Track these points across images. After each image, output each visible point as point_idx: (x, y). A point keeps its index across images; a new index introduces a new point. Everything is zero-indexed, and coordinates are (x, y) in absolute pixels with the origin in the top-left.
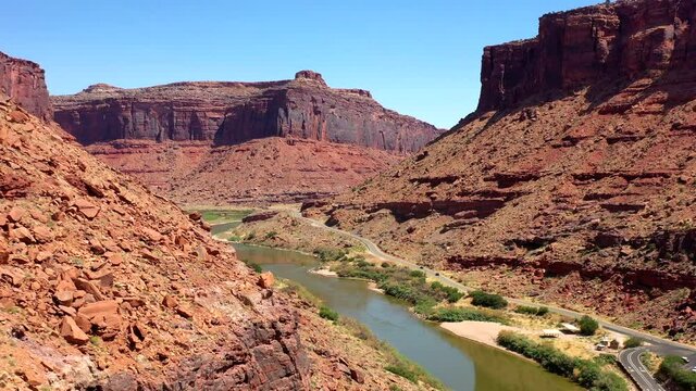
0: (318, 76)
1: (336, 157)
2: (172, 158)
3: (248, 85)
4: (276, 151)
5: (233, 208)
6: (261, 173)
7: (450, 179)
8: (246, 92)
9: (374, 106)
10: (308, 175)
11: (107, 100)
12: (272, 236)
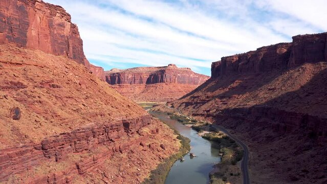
0: (174, 65)
1: (180, 88)
2: (134, 89)
3: (155, 68)
4: (163, 87)
5: (151, 103)
6: (159, 93)
7: (198, 97)
8: (155, 70)
9: (192, 72)
10: (171, 93)
11: (117, 73)
12: (159, 110)
